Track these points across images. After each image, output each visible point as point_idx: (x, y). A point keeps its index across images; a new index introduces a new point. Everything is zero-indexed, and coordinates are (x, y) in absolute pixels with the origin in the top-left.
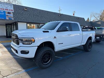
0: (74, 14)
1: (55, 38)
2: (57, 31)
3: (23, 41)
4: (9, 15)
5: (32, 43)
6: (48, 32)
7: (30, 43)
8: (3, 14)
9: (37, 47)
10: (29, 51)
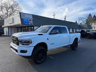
0: (65, 18)
1: (48, 39)
2: (50, 34)
3: (22, 42)
4: (30, 21)
5: (29, 44)
6: (42, 34)
7: (28, 44)
8: (27, 21)
9: (34, 47)
10: (27, 51)
